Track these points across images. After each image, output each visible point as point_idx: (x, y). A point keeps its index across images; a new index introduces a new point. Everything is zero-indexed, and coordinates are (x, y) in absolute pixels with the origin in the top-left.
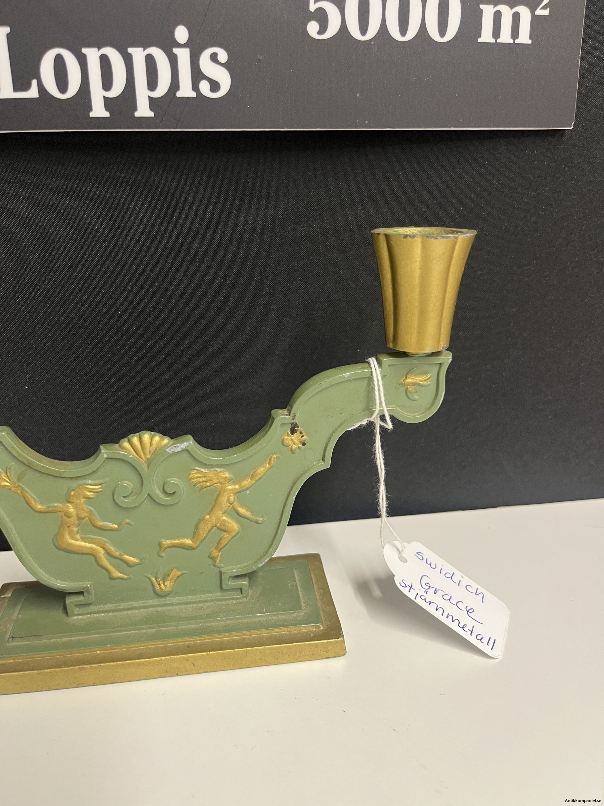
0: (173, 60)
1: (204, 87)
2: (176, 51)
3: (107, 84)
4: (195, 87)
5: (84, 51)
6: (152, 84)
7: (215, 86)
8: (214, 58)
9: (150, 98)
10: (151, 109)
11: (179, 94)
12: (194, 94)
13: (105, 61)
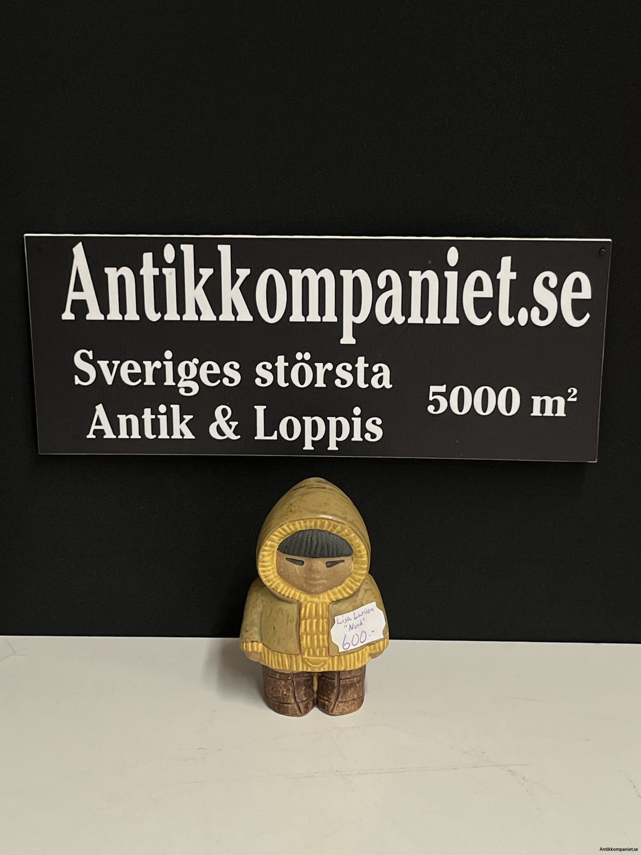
0: (351, 424)
1: (368, 436)
2: (353, 419)
3: (314, 434)
4: (362, 436)
5: (304, 418)
6: (339, 434)
7: (373, 436)
8: (374, 422)
9: (337, 441)
10: (337, 446)
11: (353, 439)
12: (361, 440)
13: (314, 424)
